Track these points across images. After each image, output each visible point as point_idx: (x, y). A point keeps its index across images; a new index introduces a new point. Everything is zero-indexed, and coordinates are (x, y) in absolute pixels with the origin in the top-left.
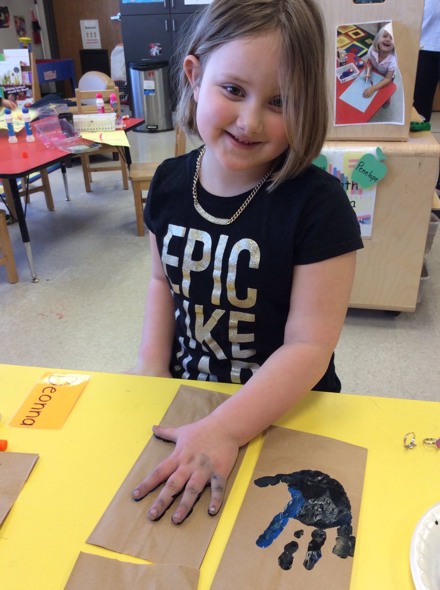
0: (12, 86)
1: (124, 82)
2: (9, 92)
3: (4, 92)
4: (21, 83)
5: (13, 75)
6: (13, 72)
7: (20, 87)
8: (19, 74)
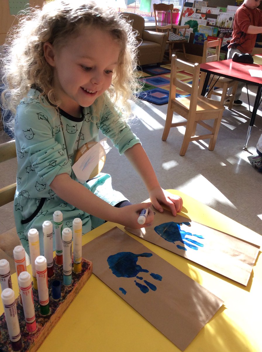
0: (225, 28)
2: (221, 32)
3: (218, 31)
4: (230, 27)
5: (228, 21)
6: (228, 19)
7: (229, 30)
8: (231, 21)
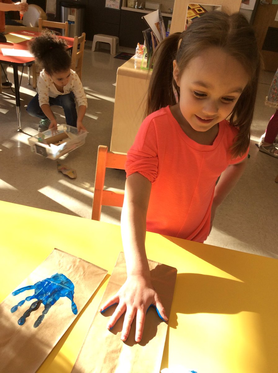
1: (54, 15)
